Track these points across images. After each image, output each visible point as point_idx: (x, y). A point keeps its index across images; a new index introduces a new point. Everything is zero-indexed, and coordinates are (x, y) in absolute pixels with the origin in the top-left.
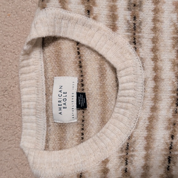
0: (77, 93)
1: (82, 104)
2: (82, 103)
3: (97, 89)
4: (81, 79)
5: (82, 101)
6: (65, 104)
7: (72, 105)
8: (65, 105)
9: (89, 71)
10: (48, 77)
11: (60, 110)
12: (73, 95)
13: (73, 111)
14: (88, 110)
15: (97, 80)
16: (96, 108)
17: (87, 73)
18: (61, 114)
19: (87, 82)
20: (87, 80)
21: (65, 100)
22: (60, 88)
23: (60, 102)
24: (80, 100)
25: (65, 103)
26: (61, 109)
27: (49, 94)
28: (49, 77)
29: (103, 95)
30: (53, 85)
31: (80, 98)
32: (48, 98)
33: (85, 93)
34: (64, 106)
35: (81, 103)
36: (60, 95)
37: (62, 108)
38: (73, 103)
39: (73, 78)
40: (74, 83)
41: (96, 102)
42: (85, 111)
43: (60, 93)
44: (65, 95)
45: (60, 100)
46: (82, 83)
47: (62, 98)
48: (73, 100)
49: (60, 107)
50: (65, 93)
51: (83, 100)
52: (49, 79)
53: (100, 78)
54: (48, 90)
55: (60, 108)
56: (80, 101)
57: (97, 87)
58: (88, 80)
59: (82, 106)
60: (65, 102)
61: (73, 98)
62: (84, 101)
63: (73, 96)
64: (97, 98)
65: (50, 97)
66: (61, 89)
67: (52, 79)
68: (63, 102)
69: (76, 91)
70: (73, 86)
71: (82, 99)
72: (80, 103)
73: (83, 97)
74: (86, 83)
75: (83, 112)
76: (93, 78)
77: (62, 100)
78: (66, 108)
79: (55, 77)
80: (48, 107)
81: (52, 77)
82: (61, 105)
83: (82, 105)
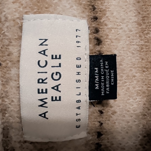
0: (90, 56)
1: (105, 88)
2: (105, 85)
3: (133, 54)
4: (93, 25)
5: (105, 79)
6: (56, 88)
7: (78, 91)
8: (57, 90)
9: (112, 8)
10: (7, 18)
11: (41, 106)
12: (79, 63)
13: (79, 108)
14: (111, 107)
15: (131, 31)
16: (131, 100)
17: (108, 14)
18: (45, 117)
19: (108, 35)
20: (107, 31)
21: (56, 77)
22: (41, 44)
23: (42, 81)
24: (100, 75)
25: (57, 86)
26: (46, 103)
27: (10, 64)
28: (10, 17)
29: (147, 68)
30: (20, 38)
31: (99, 70)
32: (7, 75)
33: (115, 55)
34: (55, 94)
35: (103, 86)
36: (43, 64)
37: (49, 101)
38: (78, 85)
39: (75, 20)
40: (78, 33)
41: (131, 87)
42: (106, 110)
43: (43, 59)
44: (56, 62)
45: (43, 76)
46: (96, 35)
47: (49, 70)
48: (78, 77)
49: (42, 96)
50: (56, 58)
51: (110, 75)
52: (7, 24)
53: (140, 25)
54: (7, 53)
55: (41, 100)
56: (100, 78)
57: (133, 48)
58: (110, 29)
59: (105, 93)
60: (57, 83)
61: (79, 70)
62: (110, 79)
63: (78, 67)
64: (134, 76)
65: (13, 71)
66: (43, 48)
67: (18, 21)
68: (51, 83)
69: (88, 52)
70: (78, 39)
71: (105, 75)
72: (100, 86)
73: (110, 69)
74: (106, 39)
75: (101, 112)
76: (123, 26)
77: (49, 75)
78: (60, 100)
79: (26, 16)
80: (6, 100)
81: (17, 15)
82: (46, 92)
83: (105, 90)
